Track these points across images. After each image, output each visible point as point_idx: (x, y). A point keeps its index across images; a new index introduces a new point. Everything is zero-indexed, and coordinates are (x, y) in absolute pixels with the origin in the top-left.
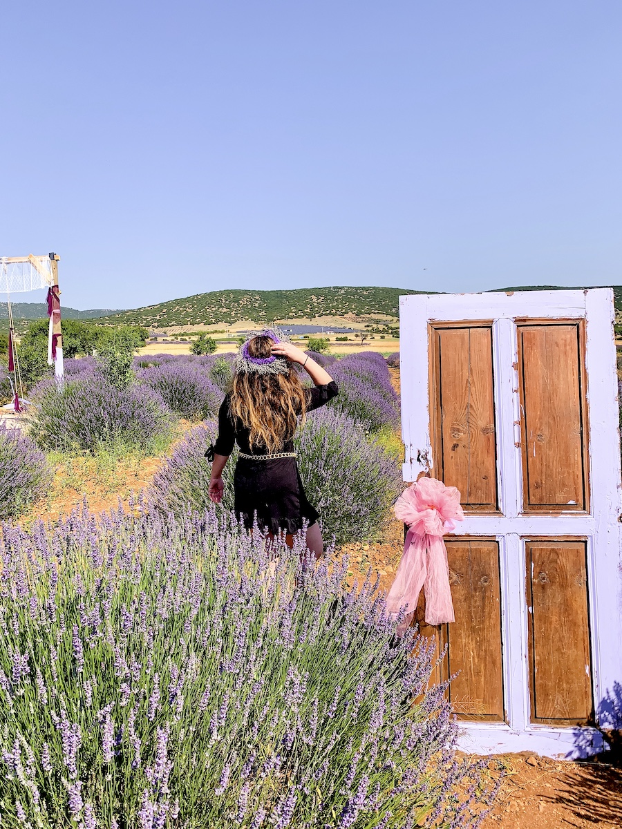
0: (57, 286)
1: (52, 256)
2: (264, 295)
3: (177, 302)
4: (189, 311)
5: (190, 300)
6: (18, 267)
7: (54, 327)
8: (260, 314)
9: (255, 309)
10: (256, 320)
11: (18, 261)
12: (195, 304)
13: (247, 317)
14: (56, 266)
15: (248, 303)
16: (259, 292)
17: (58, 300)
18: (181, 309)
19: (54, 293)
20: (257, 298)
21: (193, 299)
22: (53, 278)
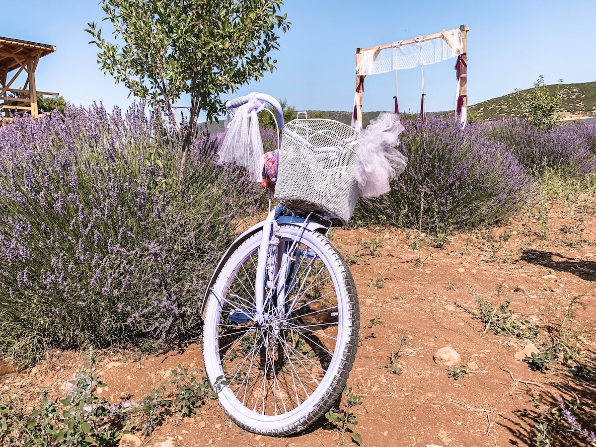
0: (465, 54)
1: (462, 28)
2: (582, 87)
3: (492, 101)
4: (504, 107)
5: (505, 98)
6: (432, 42)
7: (460, 90)
8: (578, 105)
9: (572, 101)
10: (572, 111)
11: (432, 37)
12: (510, 101)
13: (562, 109)
14: (466, 36)
15: (564, 96)
16: (577, 85)
17: (466, 66)
18: (497, 107)
19: (462, 60)
20: (575, 90)
21: (509, 97)
22: (462, 47)
